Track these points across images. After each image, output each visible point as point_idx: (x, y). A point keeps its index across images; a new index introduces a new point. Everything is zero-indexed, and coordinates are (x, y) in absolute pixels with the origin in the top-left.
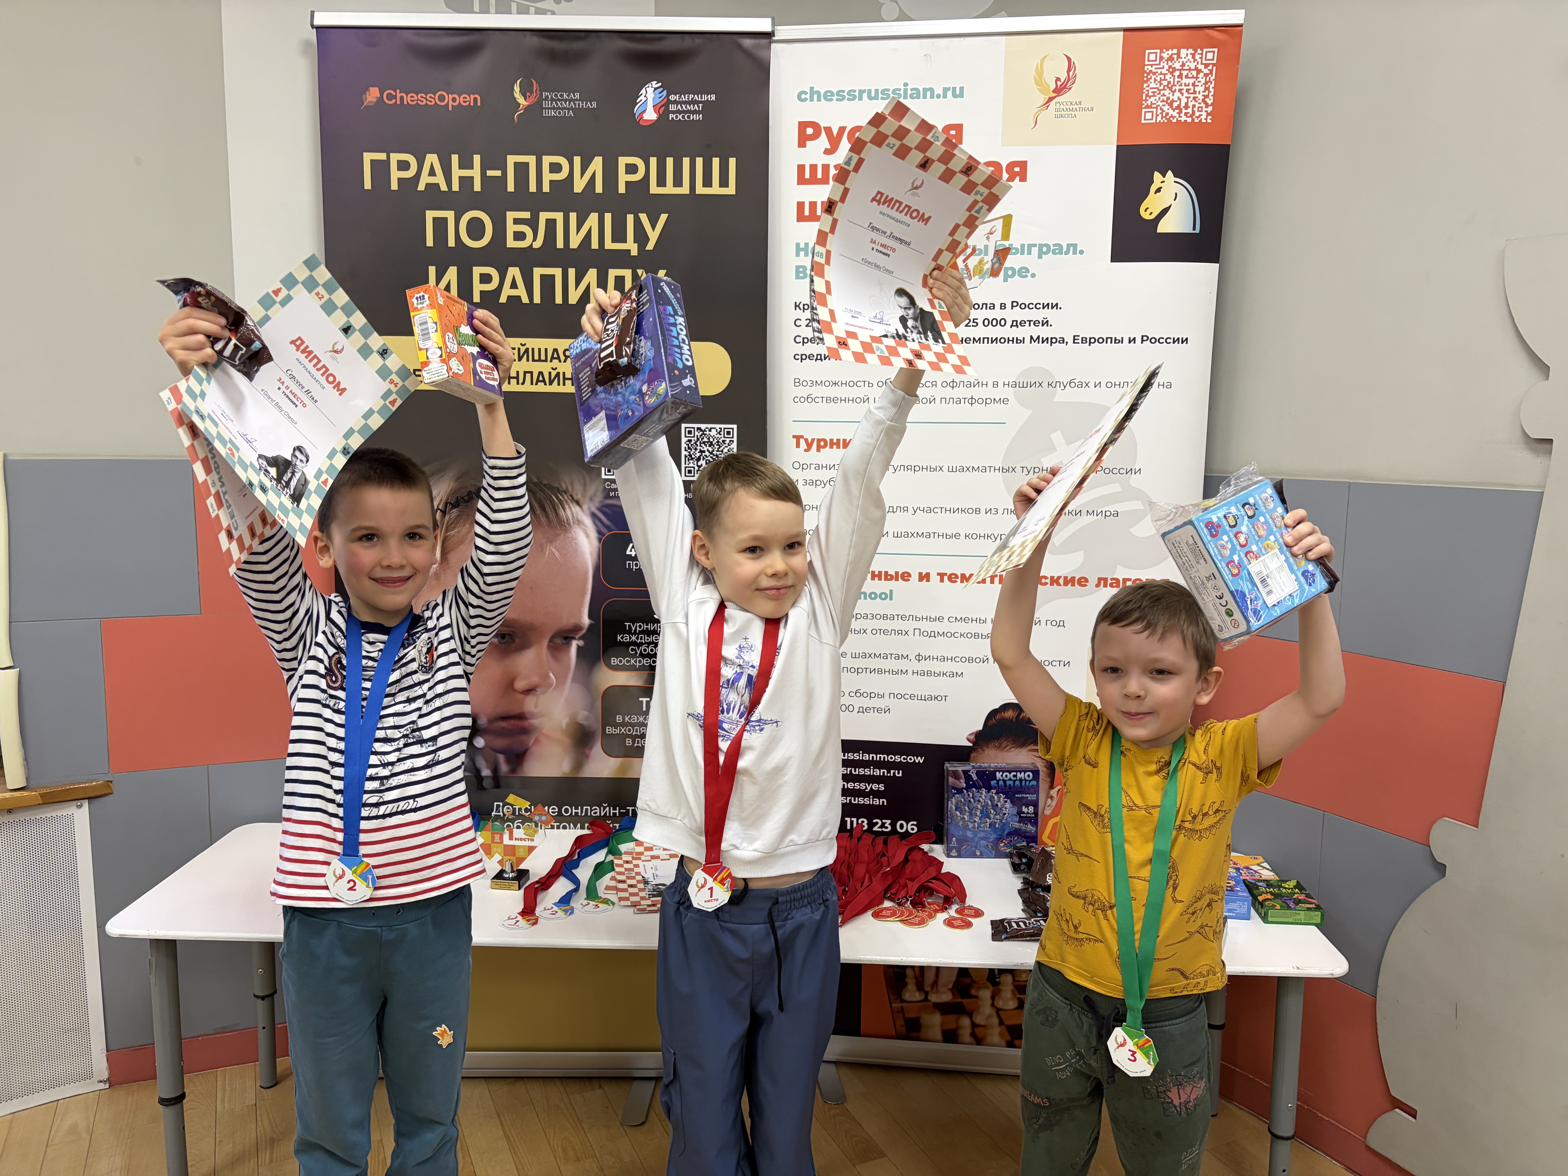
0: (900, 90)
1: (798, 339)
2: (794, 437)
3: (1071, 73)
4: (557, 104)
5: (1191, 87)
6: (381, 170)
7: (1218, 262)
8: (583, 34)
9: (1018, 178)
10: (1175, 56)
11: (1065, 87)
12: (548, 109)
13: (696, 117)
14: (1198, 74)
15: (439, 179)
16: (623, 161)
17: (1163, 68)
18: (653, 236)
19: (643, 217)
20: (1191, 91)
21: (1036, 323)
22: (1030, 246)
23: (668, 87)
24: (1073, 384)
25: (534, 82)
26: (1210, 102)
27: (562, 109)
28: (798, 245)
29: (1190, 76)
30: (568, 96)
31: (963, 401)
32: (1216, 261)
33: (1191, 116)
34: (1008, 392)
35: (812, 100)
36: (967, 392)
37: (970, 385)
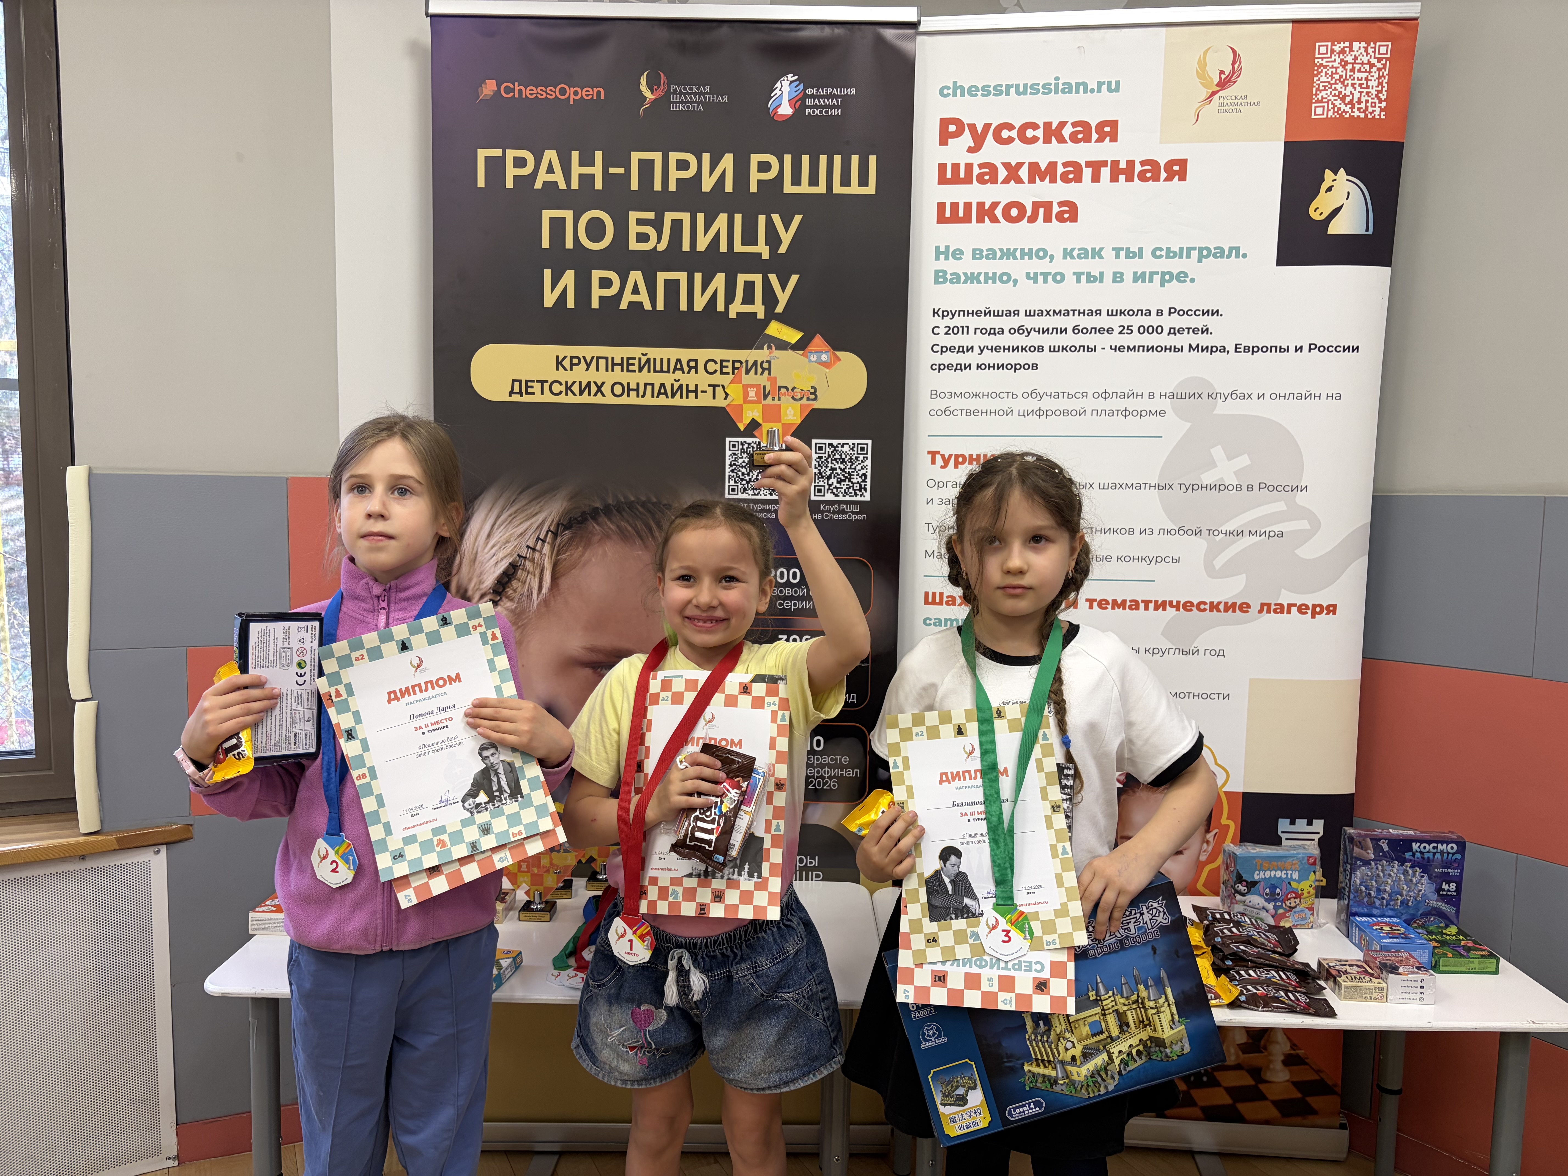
0: (1050, 84)
1: (936, 348)
2: (929, 452)
3: (1236, 66)
4: (686, 98)
5: (1364, 81)
6: (496, 167)
7: (1390, 266)
8: (715, 24)
9: (1177, 177)
10: (1347, 49)
11: (1229, 81)
12: (676, 102)
13: (835, 112)
14: (1371, 68)
15: (558, 177)
16: (755, 158)
17: (1335, 61)
18: (786, 238)
19: (776, 218)
20: (1364, 86)
21: (1195, 331)
22: (1189, 249)
23: (806, 80)
24: (1234, 396)
25: (662, 75)
26: (1383, 98)
27: (691, 103)
28: (937, 248)
29: (1363, 70)
30: (698, 89)
31: (1116, 413)
32: (1389, 264)
33: (1364, 112)
34: (1166, 404)
35: (955, 95)
36: (1121, 404)
37: (1124, 396)
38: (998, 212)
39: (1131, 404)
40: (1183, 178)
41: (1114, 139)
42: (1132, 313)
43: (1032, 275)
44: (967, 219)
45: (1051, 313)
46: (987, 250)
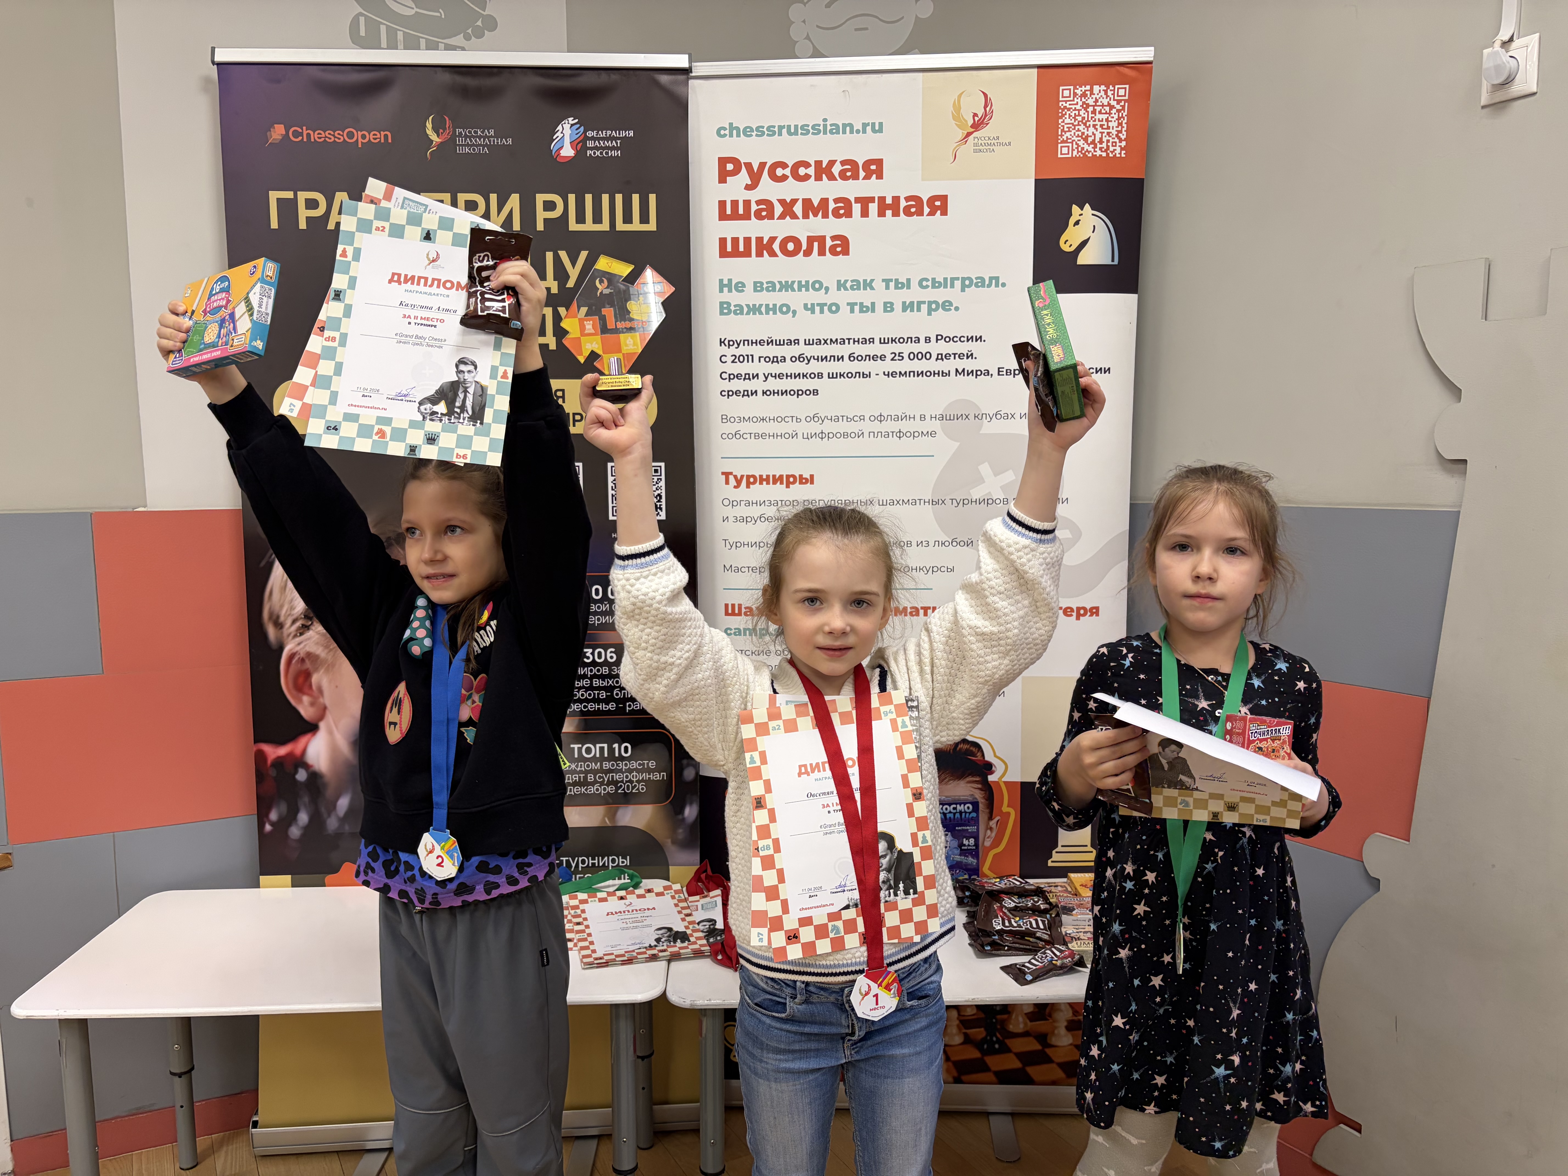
0: (819, 125)
1: (724, 376)
2: (723, 473)
3: (988, 109)
4: (471, 141)
5: (1104, 123)
6: (288, 208)
7: (1136, 293)
8: (495, 70)
9: (939, 212)
10: (1088, 93)
11: (982, 123)
12: (462, 145)
13: (614, 153)
14: (1111, 110)
16: (540, 198)
17: (1077, 104)
18: (574, 273)
19: (563, 254)
20: (1105, 127)
21: (961, 356)
22: (953, 280)
23: (585, 123)
24: (999, 417)
25: (447, 119)
26: (1123, 137)
27: (477, 146)
28: (721, 281)
29: (1103, 111)
30: (483, 132)
31: (891, 434)
32: (1135, 291)
33: (1106, 151)
34: (936, 425)
35: (731, 135)
36: (894, 426)
37: (898, 418)
38: (776, 246)
39: (905, 426)
40: (944, 213)
41: (880, 176)
42: (902, 340)
43: (809, 306)
44: (747, 254)
45: (828, 342)
46: (767, 283)
